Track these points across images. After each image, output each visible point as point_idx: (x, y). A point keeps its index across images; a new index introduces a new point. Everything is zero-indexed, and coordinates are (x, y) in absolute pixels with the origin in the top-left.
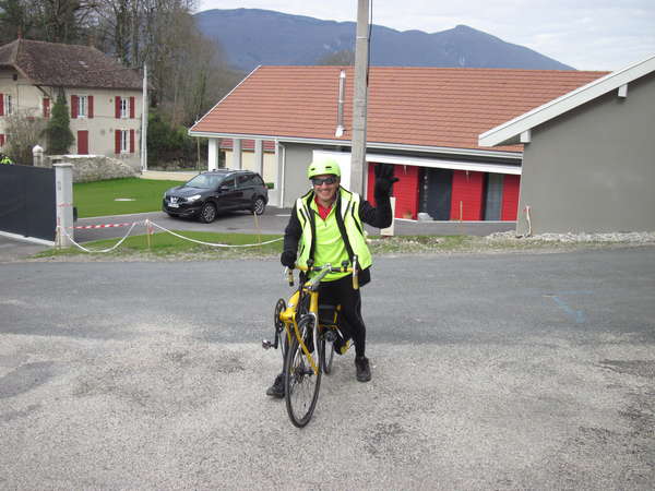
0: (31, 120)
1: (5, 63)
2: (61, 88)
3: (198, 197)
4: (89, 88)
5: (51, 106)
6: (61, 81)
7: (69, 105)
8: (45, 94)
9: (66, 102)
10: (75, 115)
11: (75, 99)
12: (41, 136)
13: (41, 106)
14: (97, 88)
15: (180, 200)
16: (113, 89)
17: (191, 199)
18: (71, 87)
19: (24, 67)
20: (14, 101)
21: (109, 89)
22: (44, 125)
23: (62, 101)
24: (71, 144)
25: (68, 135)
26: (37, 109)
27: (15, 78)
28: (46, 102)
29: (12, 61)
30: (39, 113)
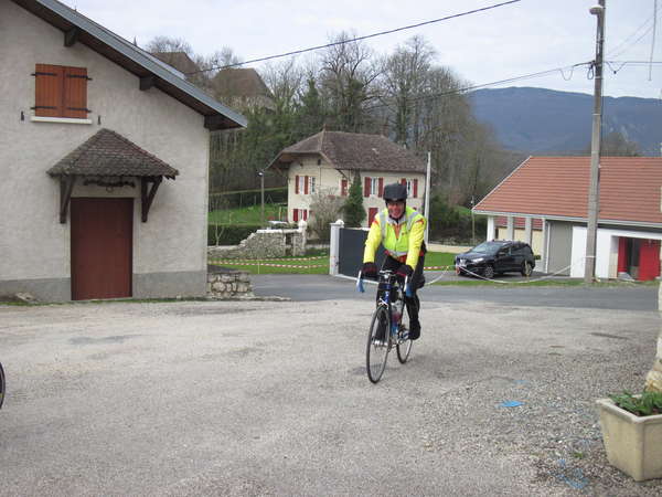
0: (332, 198)
1: (313, 151)
2: (357, 172)
3: (481, 259)
4: (380, 171)
5: (349, 186)
6: (357, 166)
7: (363, 185)
8: (344, 176)
9: (360, 183)
10: (367, 195)
11: (368, 181)
12: (339, 211)
13: (340, 186)
14: (387, 171)
15: (468, 261)
16: (400, 172)
17: (476, 261)
18: (365, 170)
19: (328, 154)
20: (317, 182)
21: (397, 172)
22: (342, 202)
23: (358, 182)
24: (363, 219)
25: (362, 211)
26: (337, 189)
27: (319, 163)
28: (344, 183)
29: (318, 149)
30: (338, 193)
